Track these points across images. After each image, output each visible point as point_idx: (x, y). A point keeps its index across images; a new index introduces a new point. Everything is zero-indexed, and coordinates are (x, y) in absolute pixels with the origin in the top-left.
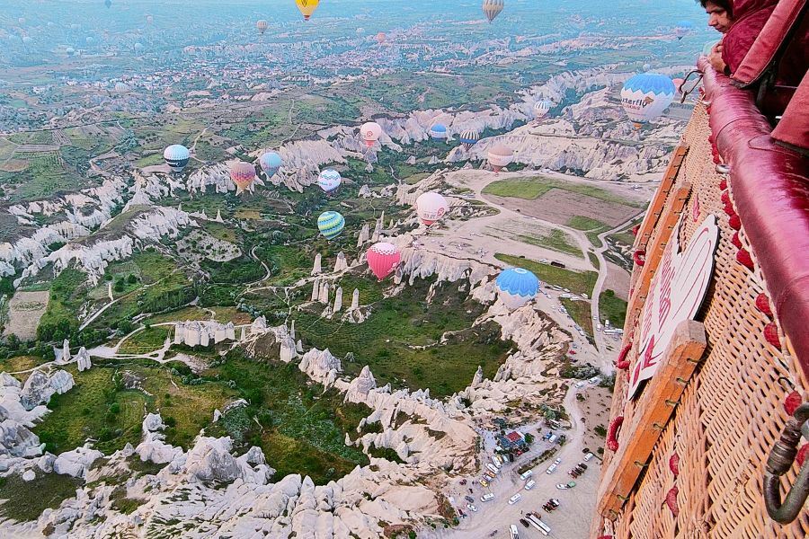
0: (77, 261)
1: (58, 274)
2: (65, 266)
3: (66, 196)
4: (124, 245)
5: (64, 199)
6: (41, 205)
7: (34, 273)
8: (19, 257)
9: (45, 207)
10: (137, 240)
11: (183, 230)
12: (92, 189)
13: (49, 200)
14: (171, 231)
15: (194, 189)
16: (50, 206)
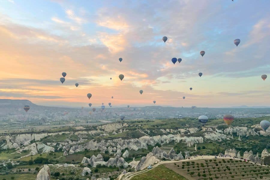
0: (183, 140)
1: (176, 144)
2: (179, 142)
3: (178, 129)
4: (200, 139)
5: (178, 130)
6: (170, 130)
7: (168, 142)
8: (163, 139)
9: (171, 131)
10: (205, 139)
11: (224, 140)
12: (187, 129)
13: (173, 129)
14: (219, 139)
15: (227, 133)
16: (173, 130)
